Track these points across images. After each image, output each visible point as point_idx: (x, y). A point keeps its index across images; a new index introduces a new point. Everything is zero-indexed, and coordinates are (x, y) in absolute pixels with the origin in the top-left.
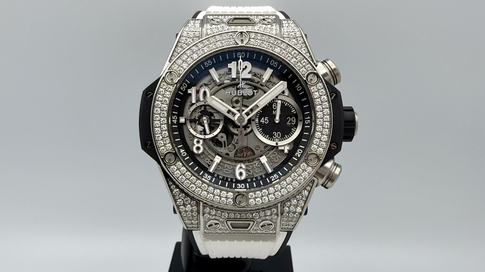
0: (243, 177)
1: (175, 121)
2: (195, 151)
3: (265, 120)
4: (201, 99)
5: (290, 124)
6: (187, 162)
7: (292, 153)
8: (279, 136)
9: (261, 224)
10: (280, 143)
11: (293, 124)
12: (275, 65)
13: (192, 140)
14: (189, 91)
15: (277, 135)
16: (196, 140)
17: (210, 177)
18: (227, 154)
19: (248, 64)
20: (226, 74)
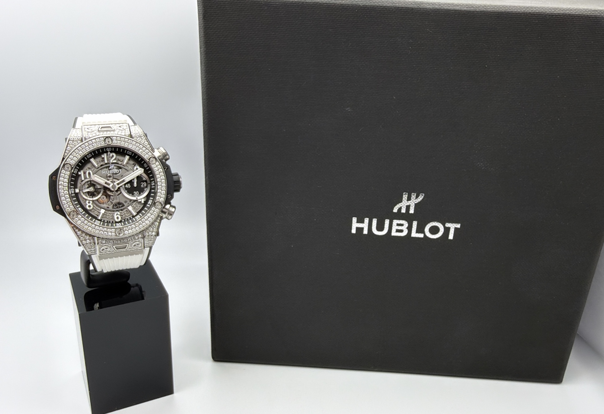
0: (119, 220)
1: (73, 192)
2: (88, 208)
3: (129, 185)
4: (88, 177)
5: (143, 186)
6: (84, 215)
7: (146, 202)
8: (137, 194)
9: (133, 245)
10: (139, 198)
11: (145, 186)
12: (130, 154)
13: (85, 202)
14: (80, 173)
16: (87, 202)
17: (99, 222)
18: (108, 208)
19: (114, 154)
20: (101, 161)
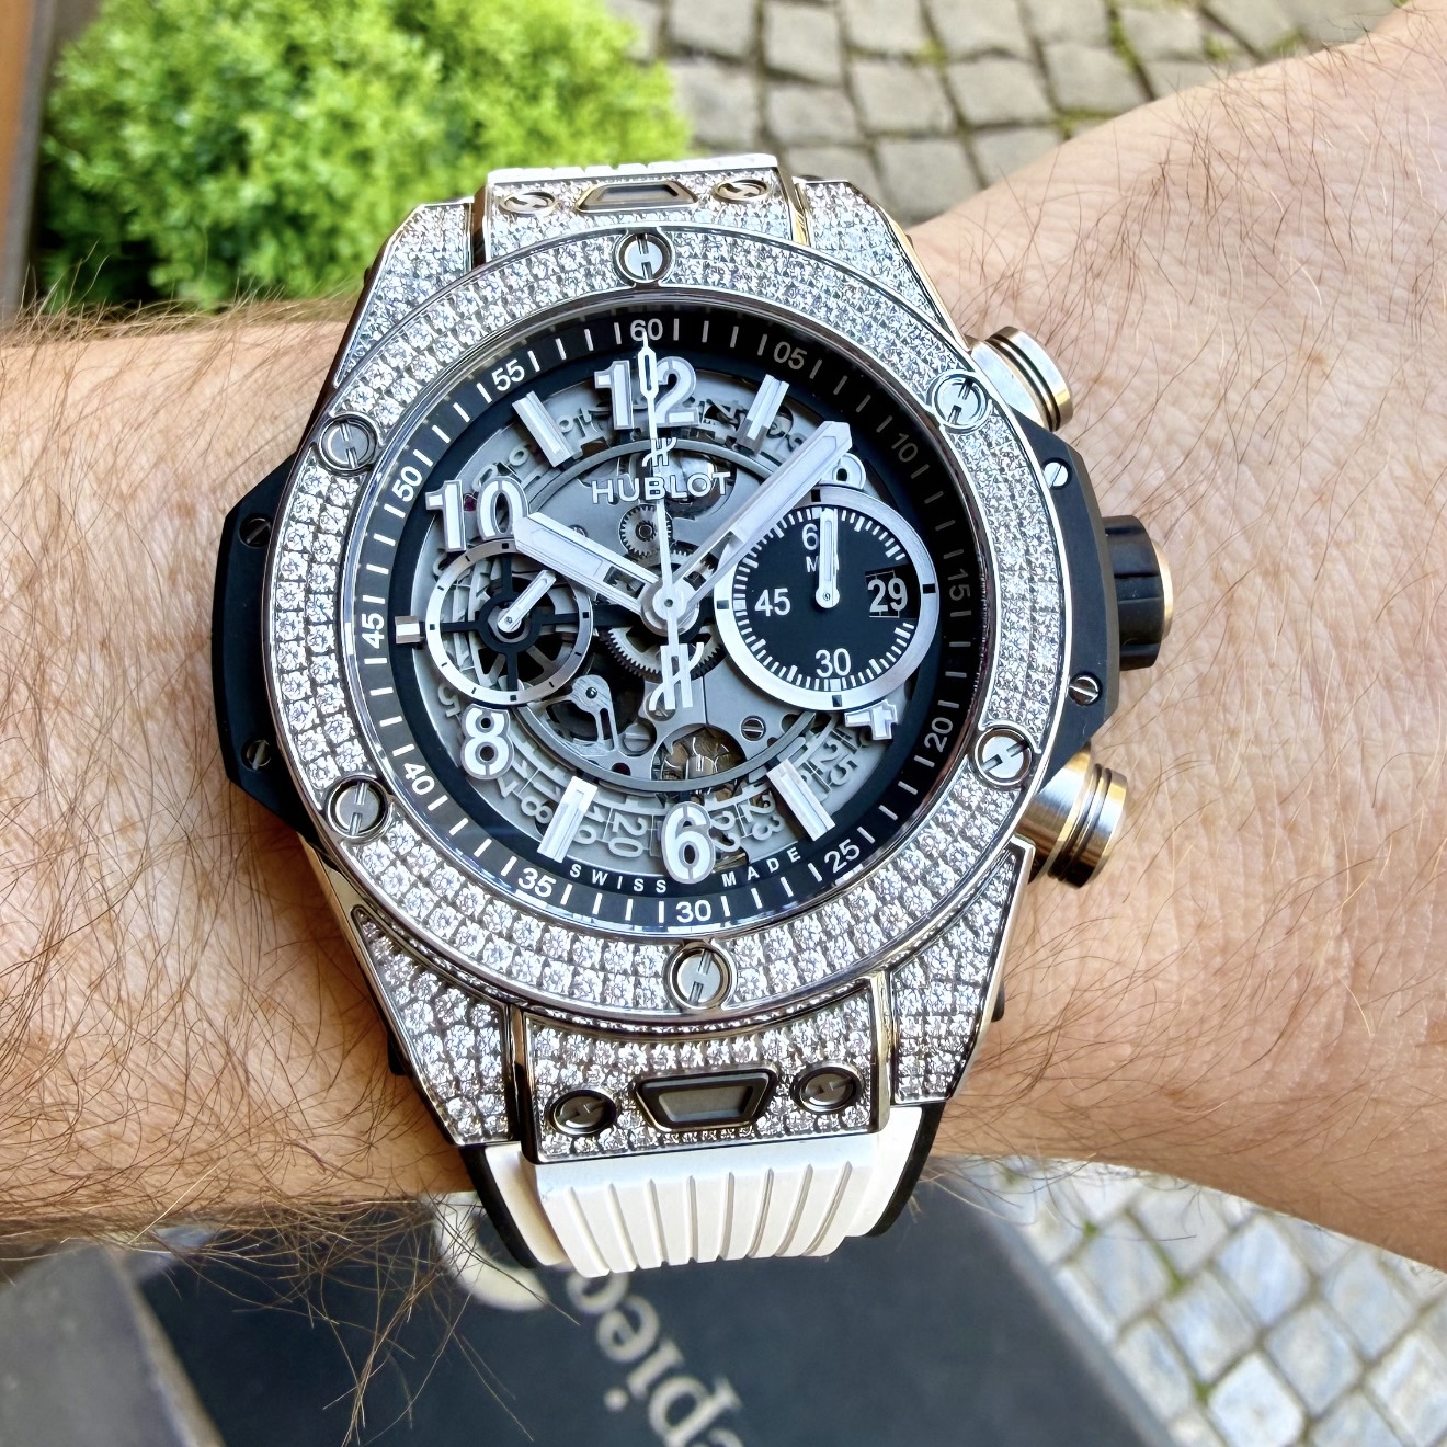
0: (700, 870)
1: (375, 639)
2: (475, 767)
3: (777, 599)
4: (488, 529)
5: (885, 608)
6: (440, 821)
7: (910, 732)
8: (843, 667)
10: (850, 699)
11: (898, 608)
12: (796, 362)
13: (457, 721)
14: (433, 501)
15: (832, 661)
16: (474, 714)
17: (548, 881)
18: (621, 768)
19: (681, 367)
20: (588, 418)
